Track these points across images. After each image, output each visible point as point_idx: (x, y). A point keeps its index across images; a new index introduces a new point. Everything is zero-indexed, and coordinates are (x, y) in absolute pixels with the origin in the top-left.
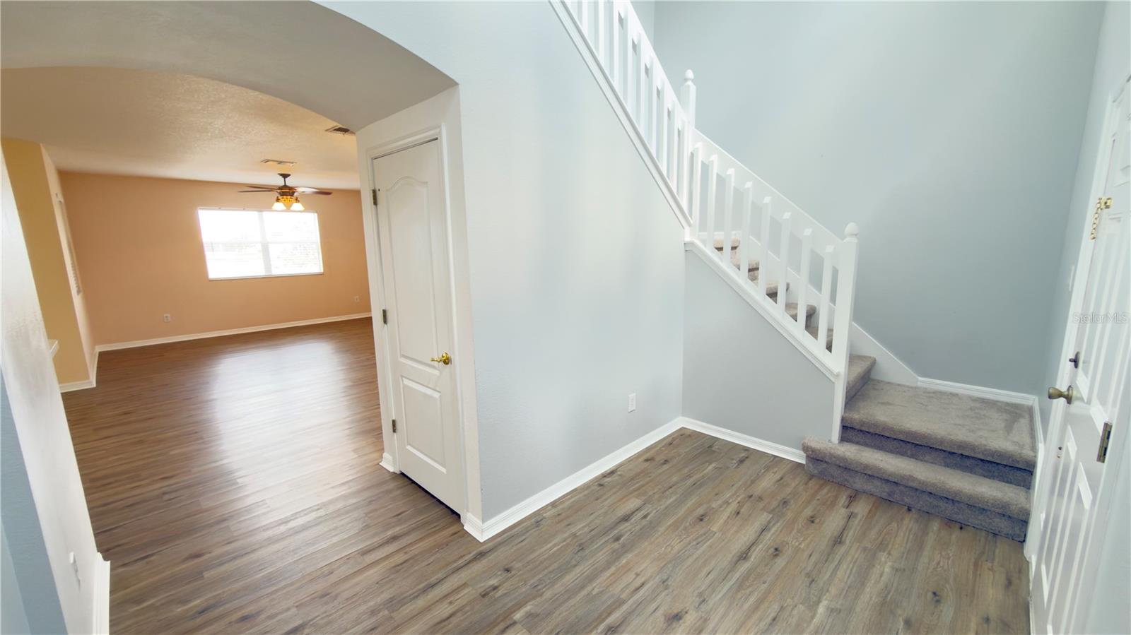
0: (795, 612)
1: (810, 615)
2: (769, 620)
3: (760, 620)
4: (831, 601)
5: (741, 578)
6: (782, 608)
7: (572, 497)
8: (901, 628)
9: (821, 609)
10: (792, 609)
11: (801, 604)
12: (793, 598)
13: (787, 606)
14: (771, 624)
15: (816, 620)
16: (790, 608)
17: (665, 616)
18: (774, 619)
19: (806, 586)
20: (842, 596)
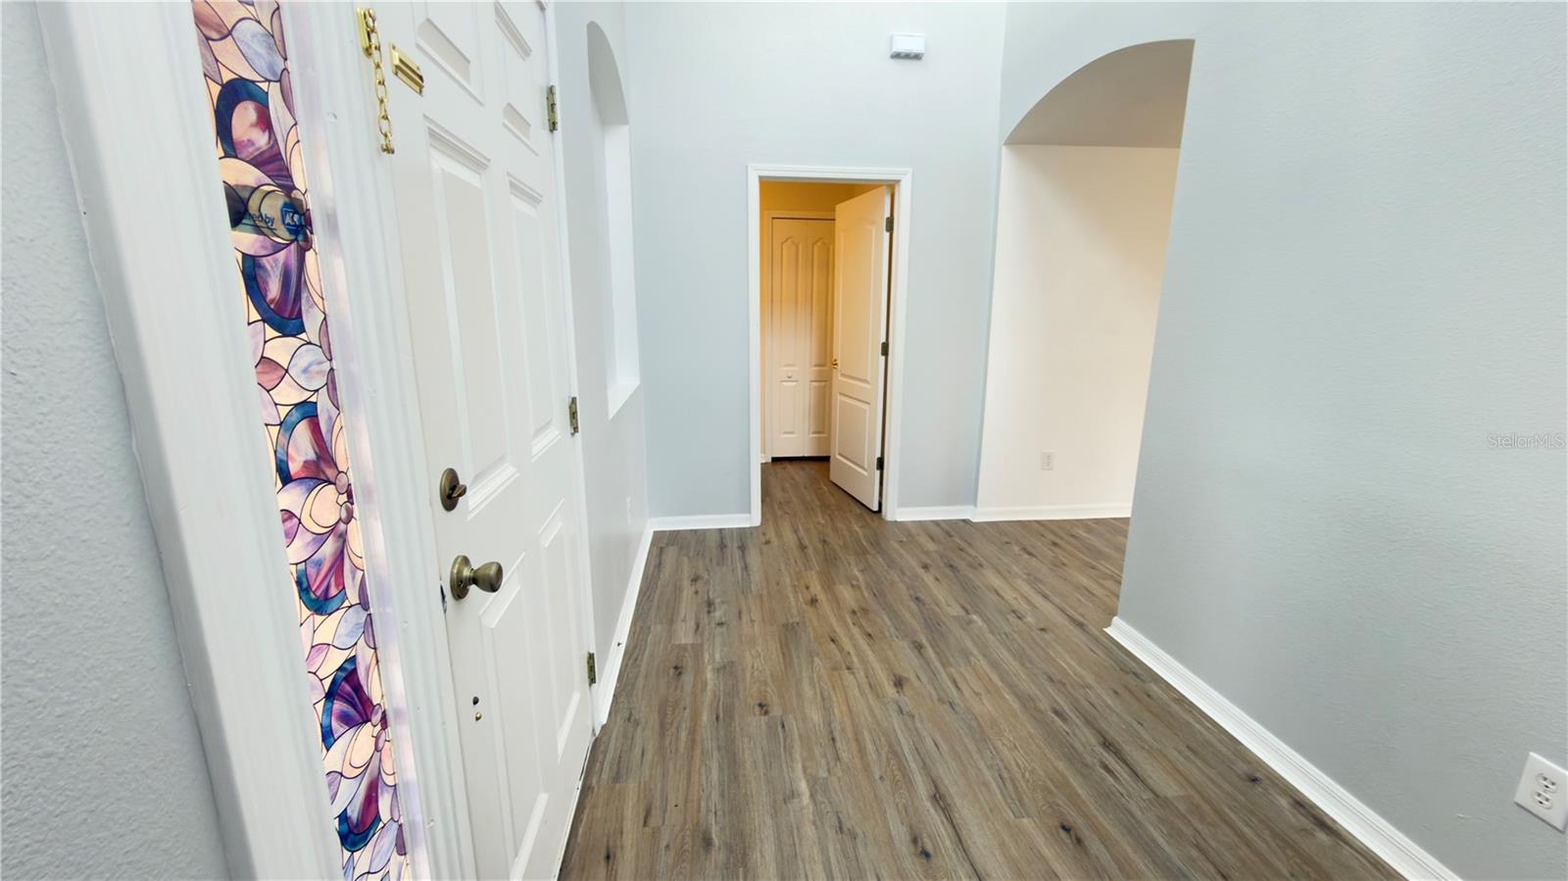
0: (823, 762)
1: (809, 771)
2: (837, 735)
3: (843, 730)
4: (801, 810)
5: (906, 764)
6: (838, 758)
7: (1207, 729)
8: (714, 827)
9: (803, 786)
10: (828, 764)
11: (827, 779)
12: (839, 778)
13: (836, 765)
14: (832, 732)
15: (799, 767)
16: (832, 764)
17: (906, 678)
18: (833, 739)
19: (841, 812)
20: (795, 826)
